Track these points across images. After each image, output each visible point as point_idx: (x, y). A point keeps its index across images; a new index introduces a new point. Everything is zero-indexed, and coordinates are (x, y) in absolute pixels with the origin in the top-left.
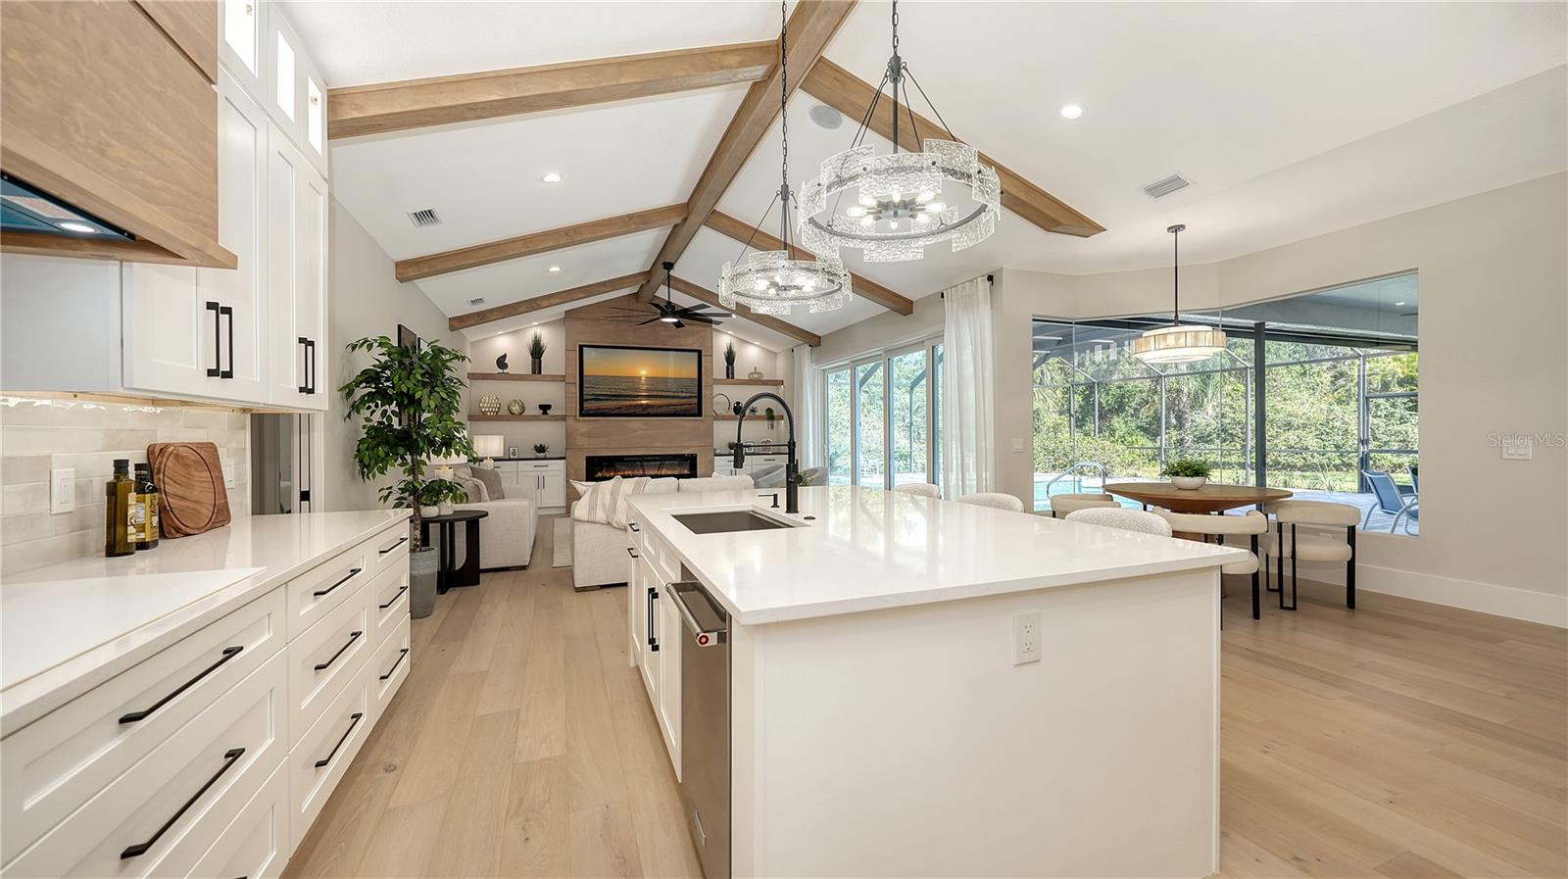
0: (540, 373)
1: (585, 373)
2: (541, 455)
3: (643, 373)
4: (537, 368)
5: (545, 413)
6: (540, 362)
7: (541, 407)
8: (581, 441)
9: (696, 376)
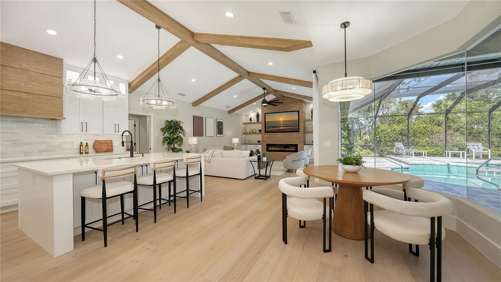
0: (259, 121)
1: (266, 121)
2: (259, 143)
3: (281, 119)
4: (258, 120)
5: (260, 132)
6: (259, 119)
7: (259, 130)
8: (265, 140)
9: (298, 119)
